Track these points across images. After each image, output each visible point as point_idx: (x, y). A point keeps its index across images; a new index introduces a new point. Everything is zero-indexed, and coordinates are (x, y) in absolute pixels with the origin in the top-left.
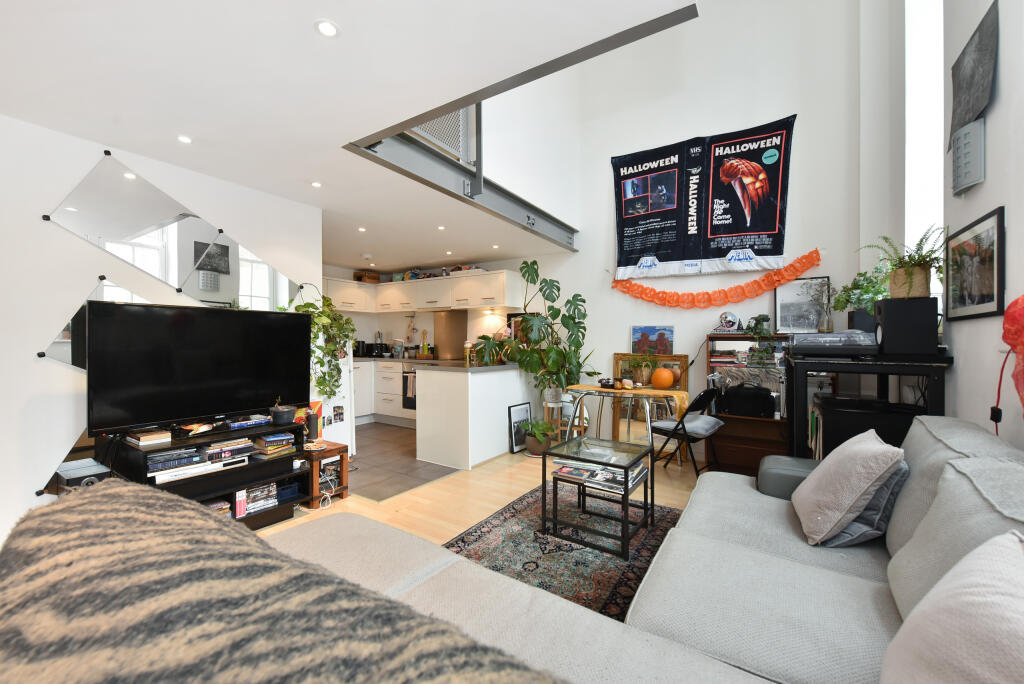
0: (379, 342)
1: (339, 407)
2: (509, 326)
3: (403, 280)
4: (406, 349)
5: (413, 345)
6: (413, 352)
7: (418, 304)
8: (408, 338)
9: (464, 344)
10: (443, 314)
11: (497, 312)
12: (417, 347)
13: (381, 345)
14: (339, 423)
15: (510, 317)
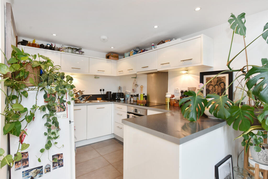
0: (120, 92)
1: (58, 155)
2: (202, 81)
3: (129, 56)
4: (132, 96)
5: (135, 94)
6: (135, 98)
7: (138, 69)
8: (133, 90)
9: (166, 95)
10: (153, 75)
11: (190, 72)
12: (137, 95)
13: (120, 93)
14: (59, 169)
15: (202, 74)
